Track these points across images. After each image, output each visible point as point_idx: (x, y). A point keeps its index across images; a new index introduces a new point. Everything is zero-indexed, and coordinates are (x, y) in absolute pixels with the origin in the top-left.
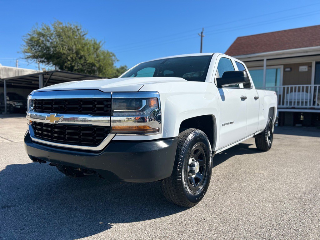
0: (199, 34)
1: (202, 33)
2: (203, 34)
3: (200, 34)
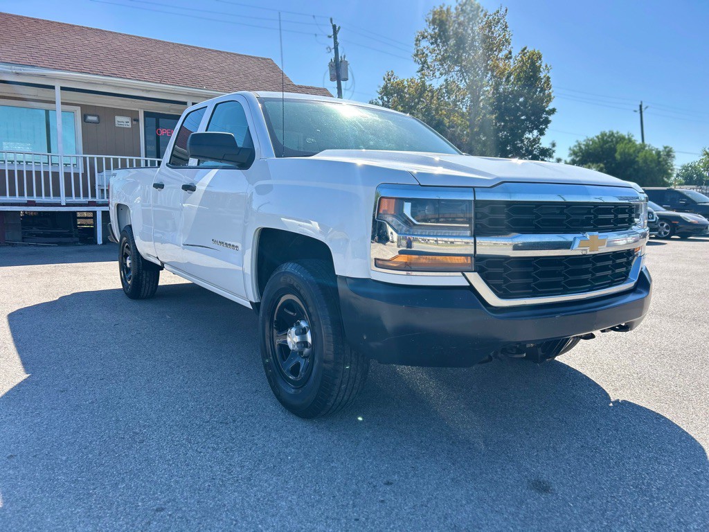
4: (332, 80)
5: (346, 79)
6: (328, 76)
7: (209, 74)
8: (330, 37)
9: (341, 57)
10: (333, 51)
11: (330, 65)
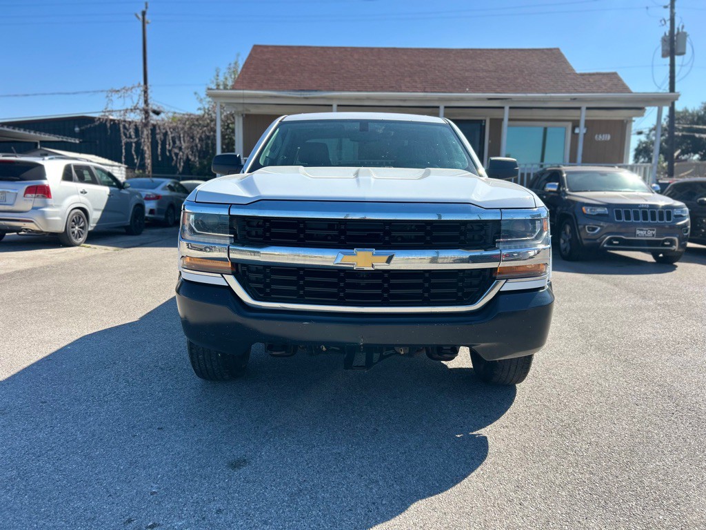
0: (136, 15)
1: (144, 13)
2: (147, 17)
3: (140, 16)
4: (664, 56)
5: (683, 53)
6: (660, 52)
7: (481, 75)
8: (666, 7)
9: (678, 29)
10: (668, 23)
11: (664, 40)
